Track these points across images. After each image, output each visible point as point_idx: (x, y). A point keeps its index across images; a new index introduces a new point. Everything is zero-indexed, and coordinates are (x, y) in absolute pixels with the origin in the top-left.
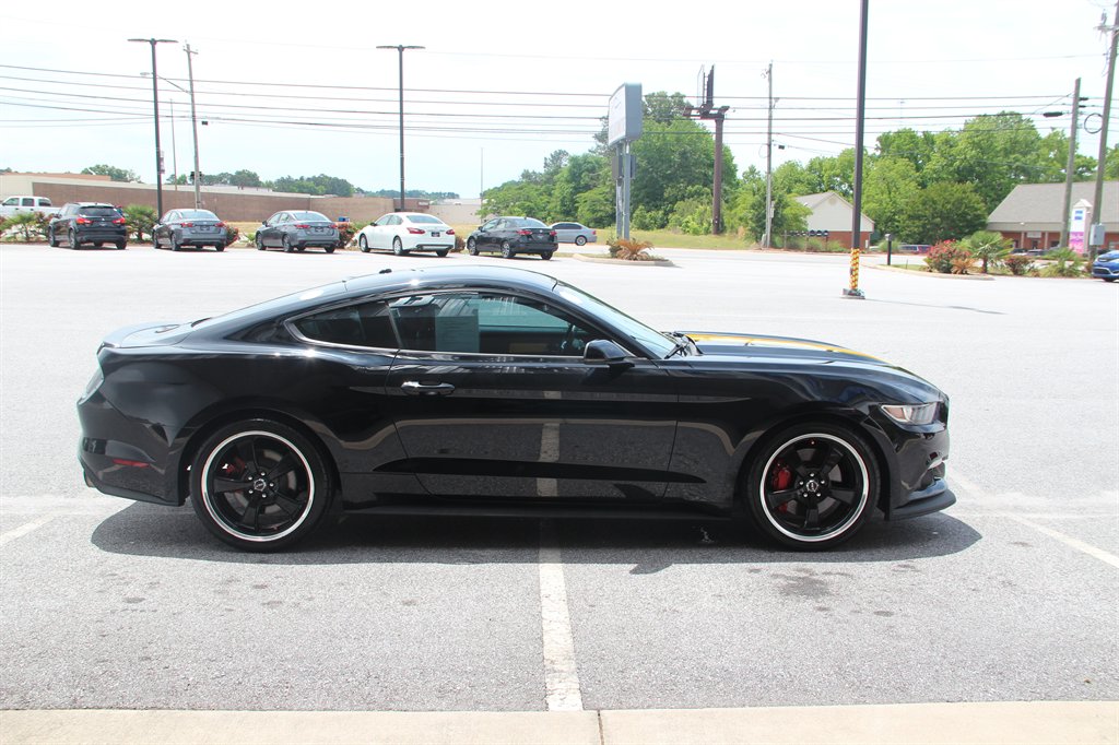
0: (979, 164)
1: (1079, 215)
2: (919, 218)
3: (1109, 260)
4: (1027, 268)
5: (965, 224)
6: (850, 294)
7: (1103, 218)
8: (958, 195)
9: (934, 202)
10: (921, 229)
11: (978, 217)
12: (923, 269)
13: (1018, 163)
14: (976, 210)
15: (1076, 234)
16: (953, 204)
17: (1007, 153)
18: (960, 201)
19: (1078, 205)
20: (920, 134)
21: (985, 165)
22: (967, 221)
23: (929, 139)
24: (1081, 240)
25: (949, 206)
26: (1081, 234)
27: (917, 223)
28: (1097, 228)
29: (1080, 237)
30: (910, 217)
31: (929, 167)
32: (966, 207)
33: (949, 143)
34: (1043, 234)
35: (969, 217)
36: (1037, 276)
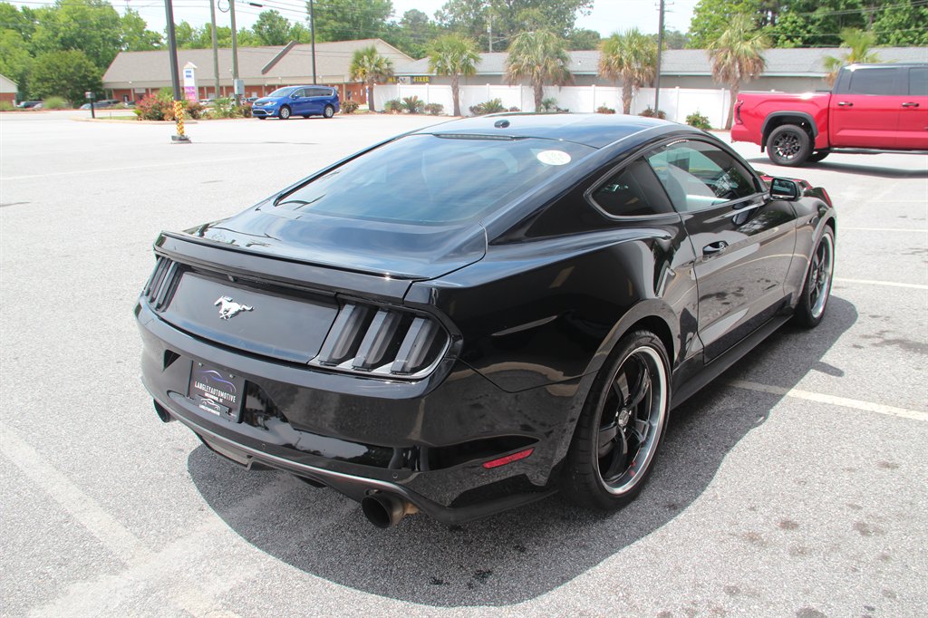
0: (79, 34)
1: (188, 74)
2: (47, 80)
3: (264, 103)
4: (202, 113)
5: (87, 84)
6: (181, 139)
7: (241, 75)
8: (77, 61)
9: (58, 67)
10: (51, 90)
11: (95, 78)
12: (133, 119)
13: (109, 36)
14: (93, 72)
15: (189, 88)
16: (75, 69)
17: (99, 27)
18: (80, 66)
19: (187, 66)
20: (20, 10)
21: (84, 37)
22: (88, 82)
23: (30, 14)
24: (193, 93)
25: (71, 70)
26: (193, 88)
27: (46, 84)
28: (238, 82)
29: (192, 90)
30: (39, 80)
31: (36, 37)
32: (86, 71)
33: (49, 17)
34: (147, 90)
35: (89, 79)
36: (210, 119)
